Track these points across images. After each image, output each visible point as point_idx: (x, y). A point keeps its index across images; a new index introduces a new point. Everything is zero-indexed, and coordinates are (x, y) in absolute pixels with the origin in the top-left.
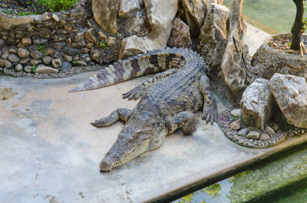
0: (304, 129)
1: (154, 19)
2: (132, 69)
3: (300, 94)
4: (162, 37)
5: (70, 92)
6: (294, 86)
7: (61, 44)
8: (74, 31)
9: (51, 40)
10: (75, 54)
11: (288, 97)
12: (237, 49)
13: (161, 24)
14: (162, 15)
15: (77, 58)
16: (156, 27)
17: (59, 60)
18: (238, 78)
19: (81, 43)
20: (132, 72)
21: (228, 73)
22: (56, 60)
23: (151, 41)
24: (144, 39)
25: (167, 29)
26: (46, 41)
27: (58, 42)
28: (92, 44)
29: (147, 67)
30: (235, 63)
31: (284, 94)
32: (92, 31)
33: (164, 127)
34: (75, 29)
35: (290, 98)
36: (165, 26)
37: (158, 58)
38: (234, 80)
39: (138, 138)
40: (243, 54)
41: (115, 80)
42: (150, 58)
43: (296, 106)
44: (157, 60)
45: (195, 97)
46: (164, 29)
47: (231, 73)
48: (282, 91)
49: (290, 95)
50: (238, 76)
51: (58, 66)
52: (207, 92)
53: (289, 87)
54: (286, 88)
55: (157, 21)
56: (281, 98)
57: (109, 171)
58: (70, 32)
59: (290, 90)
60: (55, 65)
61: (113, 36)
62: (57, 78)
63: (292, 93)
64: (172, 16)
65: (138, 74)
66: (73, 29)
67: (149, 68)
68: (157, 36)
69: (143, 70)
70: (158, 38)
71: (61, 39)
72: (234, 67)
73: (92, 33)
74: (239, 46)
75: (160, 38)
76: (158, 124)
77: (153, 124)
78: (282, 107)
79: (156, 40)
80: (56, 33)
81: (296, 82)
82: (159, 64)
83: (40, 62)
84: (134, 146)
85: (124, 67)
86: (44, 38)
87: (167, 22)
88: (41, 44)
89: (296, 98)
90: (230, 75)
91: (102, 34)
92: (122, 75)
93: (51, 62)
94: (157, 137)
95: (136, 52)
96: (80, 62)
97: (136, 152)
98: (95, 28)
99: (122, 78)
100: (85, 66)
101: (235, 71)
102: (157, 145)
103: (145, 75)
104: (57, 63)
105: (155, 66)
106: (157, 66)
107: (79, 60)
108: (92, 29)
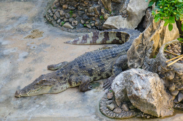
0: (150, 115)
1: (129, 7)
2: (104, 38)
3: (143, 89)
4: (134, 21)
5: (64, 43)
6: (140, 82)
7: (81, 12)
8: (90, 5)
9: (77, 8)
10: (87, 20)
11: (133, 89)
12: (143, 43)
13: (133, 11)
14: (137, 6)
15: (87, 22)
16: (130, 13)
17: (76, 22)
18: (135, 64)
19: (92, 14)
20: (103, 40)
21: (131, 58)
22: (75, 21)
23: (127, 21)
24: (124, 19)
25: (139, 15)
26: (74, 8)
27: (79, 10)
28: (97, 15)
29: (114, 38)
30: (137, 53)
31: (131, 86)
32: (98, 7)
33: (68, 82)
34: (91, 4)
35: (134, 90)
36: (137, 14)
37: (121, 34)
38: (132, 65)
39: (42, 83)
40: (147, 47)
41: (91, 42)
42: (116, 33)
43: (137, 97)
44: (121, 36)
45: (104, 68)
46: (136, 15)
47: (133, 59)
48: (130, 83)
49: (134, 88)
50: (136, 62)
51: (75, 25)
52: (114, 67)
53: (135, 82)
54: (132, 82)
55: (130, 9)
56: (129, 87)
57: (18, 97)
58: (87, 5)
59: (135, 84)
60: (73, 24)
61: (109, 14)
62: (70, 32)
63: (136, 87)
64: (144, 7)
65: (107, 42)
66: (89, 4)
67: (115, 39)
68: (131, 19)
69: (111, 39)
70: (131, 20)
71: (81, 9)
72: (134, 56)
73: (97, 9)
74: (145, 41)
75: (133, 21)
76: (66, 78)
77: (61, 78)
78: (128, 94)
79: (130, 21)
80: (79, 5)
81: (143, 80)
82: (122, 39)
83: (68, 20)
84: (38, 88)
85: (99, 35)
86: (74, 6)
87: (138, 11)
88: (72, 10)
89: (138, 91)
90: (131, 60)
91: (103, 11)
92: (96, 40)
93: (72, 22)
94: (57, 86)
95: (112, 27)
96: (88, 25)
97: (39, 92)
98: (101, 6)
99: (96, 42)
100: (89, 28)
101: (136, 58)
102: (55, 92)
103: (113, 43)
104: (75, 23)
105: (120, 39)
106: (121, 39)
107: (88, 24)
108: (99, 6)
